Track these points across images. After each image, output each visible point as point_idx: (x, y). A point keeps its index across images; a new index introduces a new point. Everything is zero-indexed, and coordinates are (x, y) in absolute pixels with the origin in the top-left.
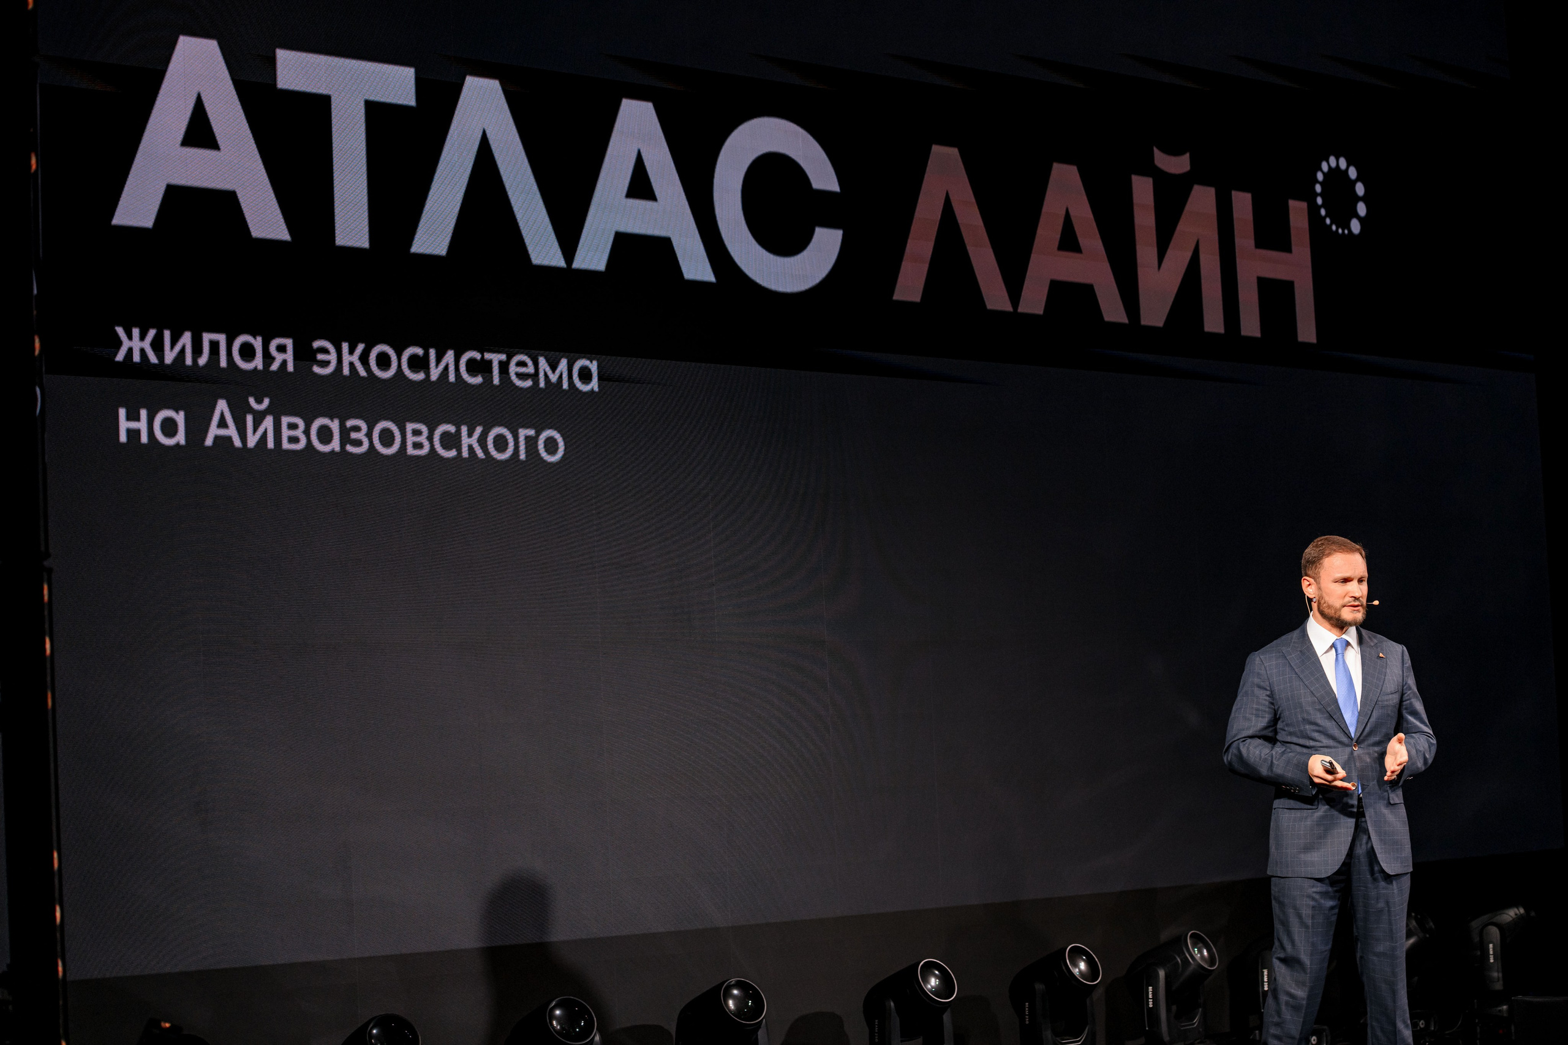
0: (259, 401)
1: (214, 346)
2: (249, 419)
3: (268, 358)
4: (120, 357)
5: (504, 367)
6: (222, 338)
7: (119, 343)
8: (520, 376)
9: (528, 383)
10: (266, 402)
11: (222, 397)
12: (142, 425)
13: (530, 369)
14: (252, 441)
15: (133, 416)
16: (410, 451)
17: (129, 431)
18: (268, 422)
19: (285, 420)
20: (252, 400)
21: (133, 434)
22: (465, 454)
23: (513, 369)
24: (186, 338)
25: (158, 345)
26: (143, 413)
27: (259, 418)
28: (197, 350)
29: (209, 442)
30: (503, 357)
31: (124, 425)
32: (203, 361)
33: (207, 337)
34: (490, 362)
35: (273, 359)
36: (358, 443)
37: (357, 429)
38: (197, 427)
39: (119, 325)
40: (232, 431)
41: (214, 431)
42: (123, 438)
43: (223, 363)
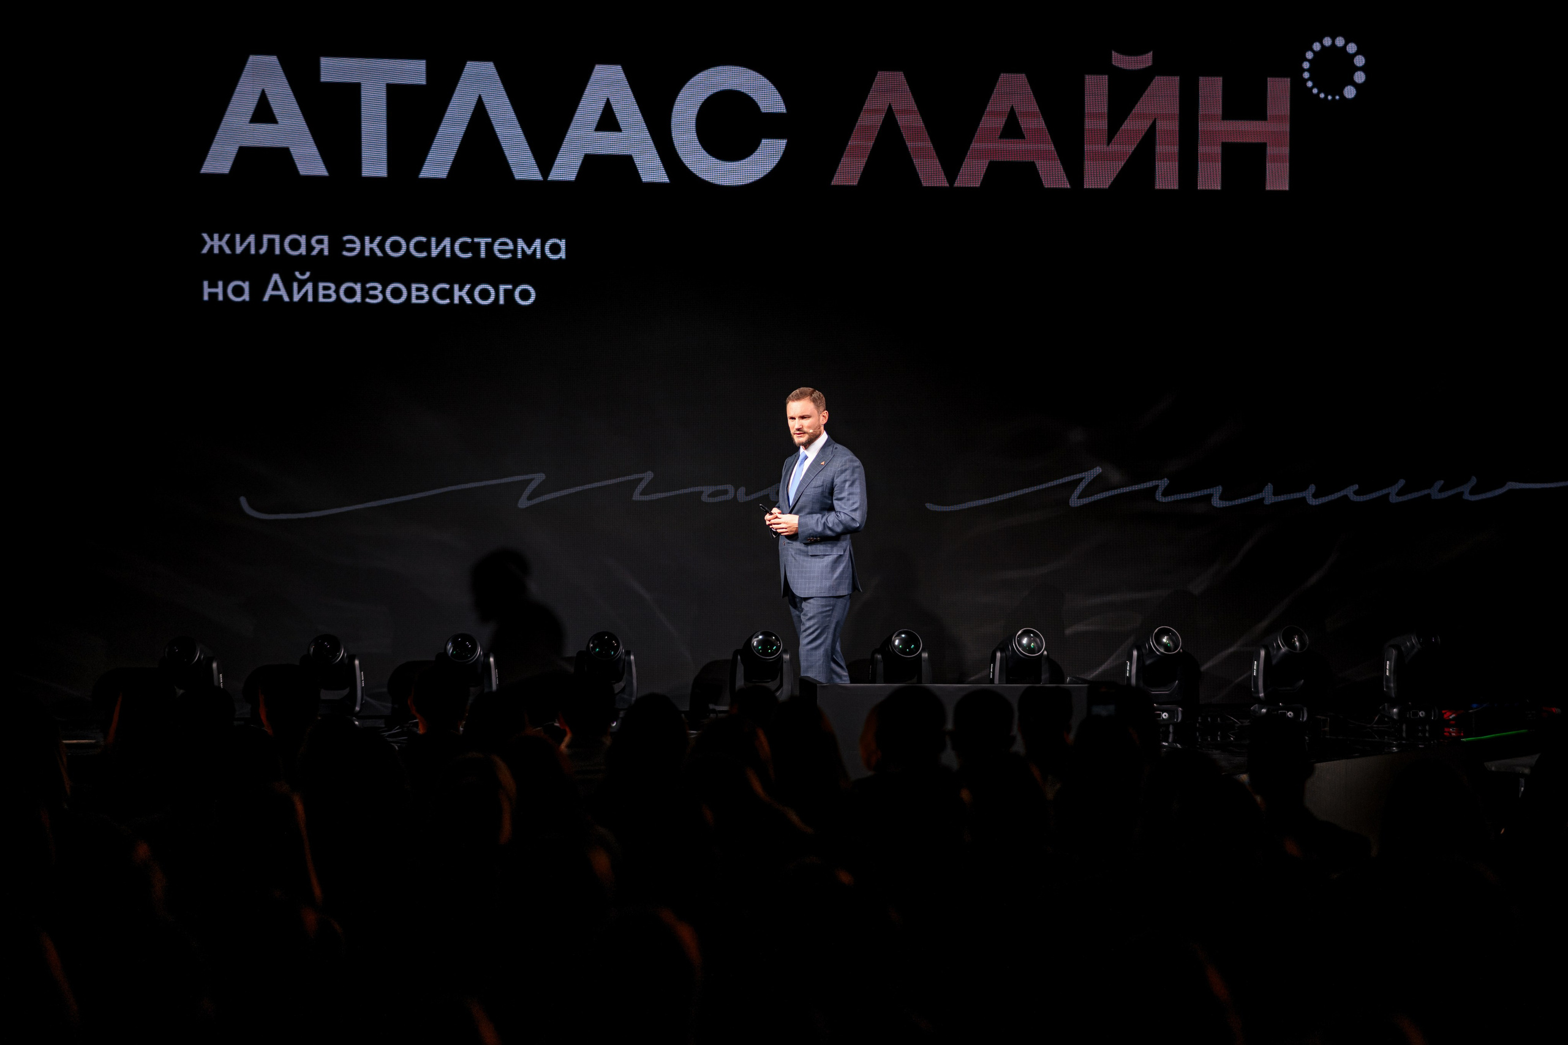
0: (303, 274)
1: (271, 242)
2: (295, 285)
3: (310, 248)
4: (205, 251)
5: (489, 247)
6: (277, 238)
7: (205, 243)
8: (502, 252)
9: (509, 256)
10: (308, 274)
11: (276, 272)
12: (219, 290)
13: (511, 247)
14: (297, 298)
15: (213, 285)
16: (414, 301)
17: (210, 294)
18: (309, 287)
19: (321, 285)
20: (297, 274)
21: (213, 296)
22: (456, 301)
23: (496, 247)
24: (251, 239)
25: (231, 243)
26: (220, 284)
27: (302, 283)
28: (259, 245)
29: (266, 298)
30: (489, 240)
31: (207, 290)
32: (262, 251)
33: (266, 237)
34: (479, 244)
35: (314, 248)
36: (375, 297)
37: (375, 288)
38: (258, 290)
39: (204, 232)
40: (283, 292)
41: (270, 292)
42: (206, 298)
43: (277, 251)
